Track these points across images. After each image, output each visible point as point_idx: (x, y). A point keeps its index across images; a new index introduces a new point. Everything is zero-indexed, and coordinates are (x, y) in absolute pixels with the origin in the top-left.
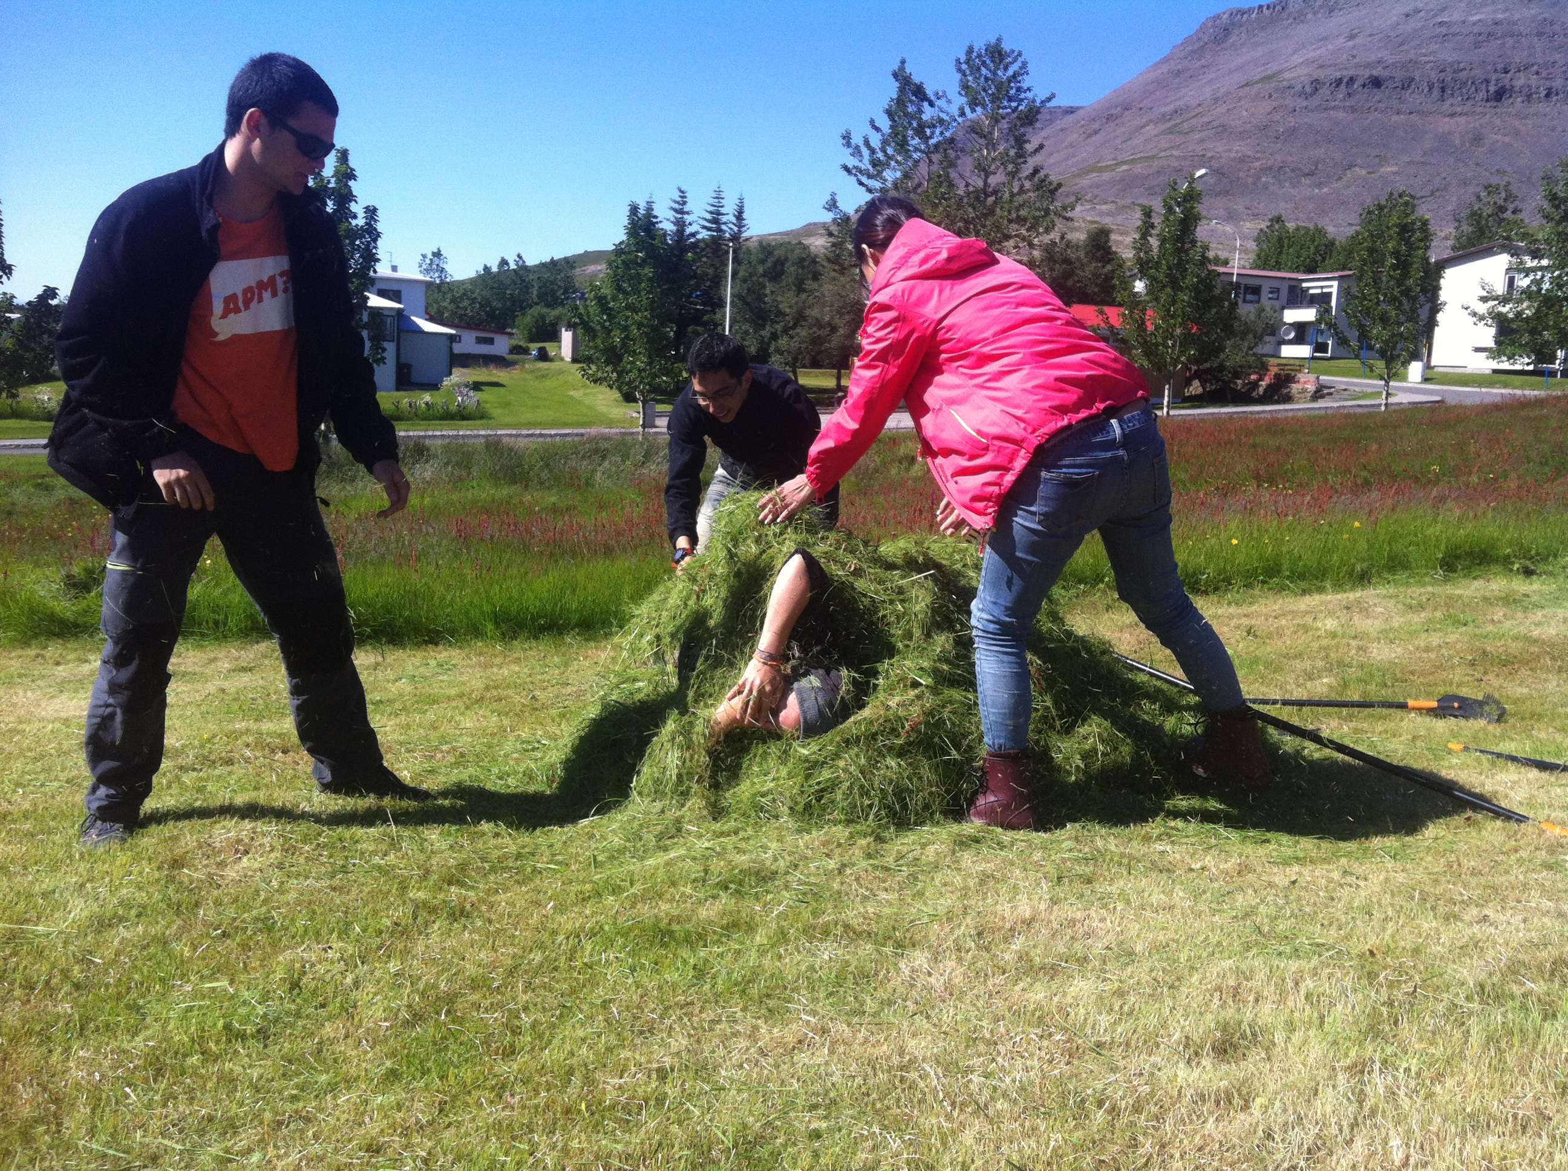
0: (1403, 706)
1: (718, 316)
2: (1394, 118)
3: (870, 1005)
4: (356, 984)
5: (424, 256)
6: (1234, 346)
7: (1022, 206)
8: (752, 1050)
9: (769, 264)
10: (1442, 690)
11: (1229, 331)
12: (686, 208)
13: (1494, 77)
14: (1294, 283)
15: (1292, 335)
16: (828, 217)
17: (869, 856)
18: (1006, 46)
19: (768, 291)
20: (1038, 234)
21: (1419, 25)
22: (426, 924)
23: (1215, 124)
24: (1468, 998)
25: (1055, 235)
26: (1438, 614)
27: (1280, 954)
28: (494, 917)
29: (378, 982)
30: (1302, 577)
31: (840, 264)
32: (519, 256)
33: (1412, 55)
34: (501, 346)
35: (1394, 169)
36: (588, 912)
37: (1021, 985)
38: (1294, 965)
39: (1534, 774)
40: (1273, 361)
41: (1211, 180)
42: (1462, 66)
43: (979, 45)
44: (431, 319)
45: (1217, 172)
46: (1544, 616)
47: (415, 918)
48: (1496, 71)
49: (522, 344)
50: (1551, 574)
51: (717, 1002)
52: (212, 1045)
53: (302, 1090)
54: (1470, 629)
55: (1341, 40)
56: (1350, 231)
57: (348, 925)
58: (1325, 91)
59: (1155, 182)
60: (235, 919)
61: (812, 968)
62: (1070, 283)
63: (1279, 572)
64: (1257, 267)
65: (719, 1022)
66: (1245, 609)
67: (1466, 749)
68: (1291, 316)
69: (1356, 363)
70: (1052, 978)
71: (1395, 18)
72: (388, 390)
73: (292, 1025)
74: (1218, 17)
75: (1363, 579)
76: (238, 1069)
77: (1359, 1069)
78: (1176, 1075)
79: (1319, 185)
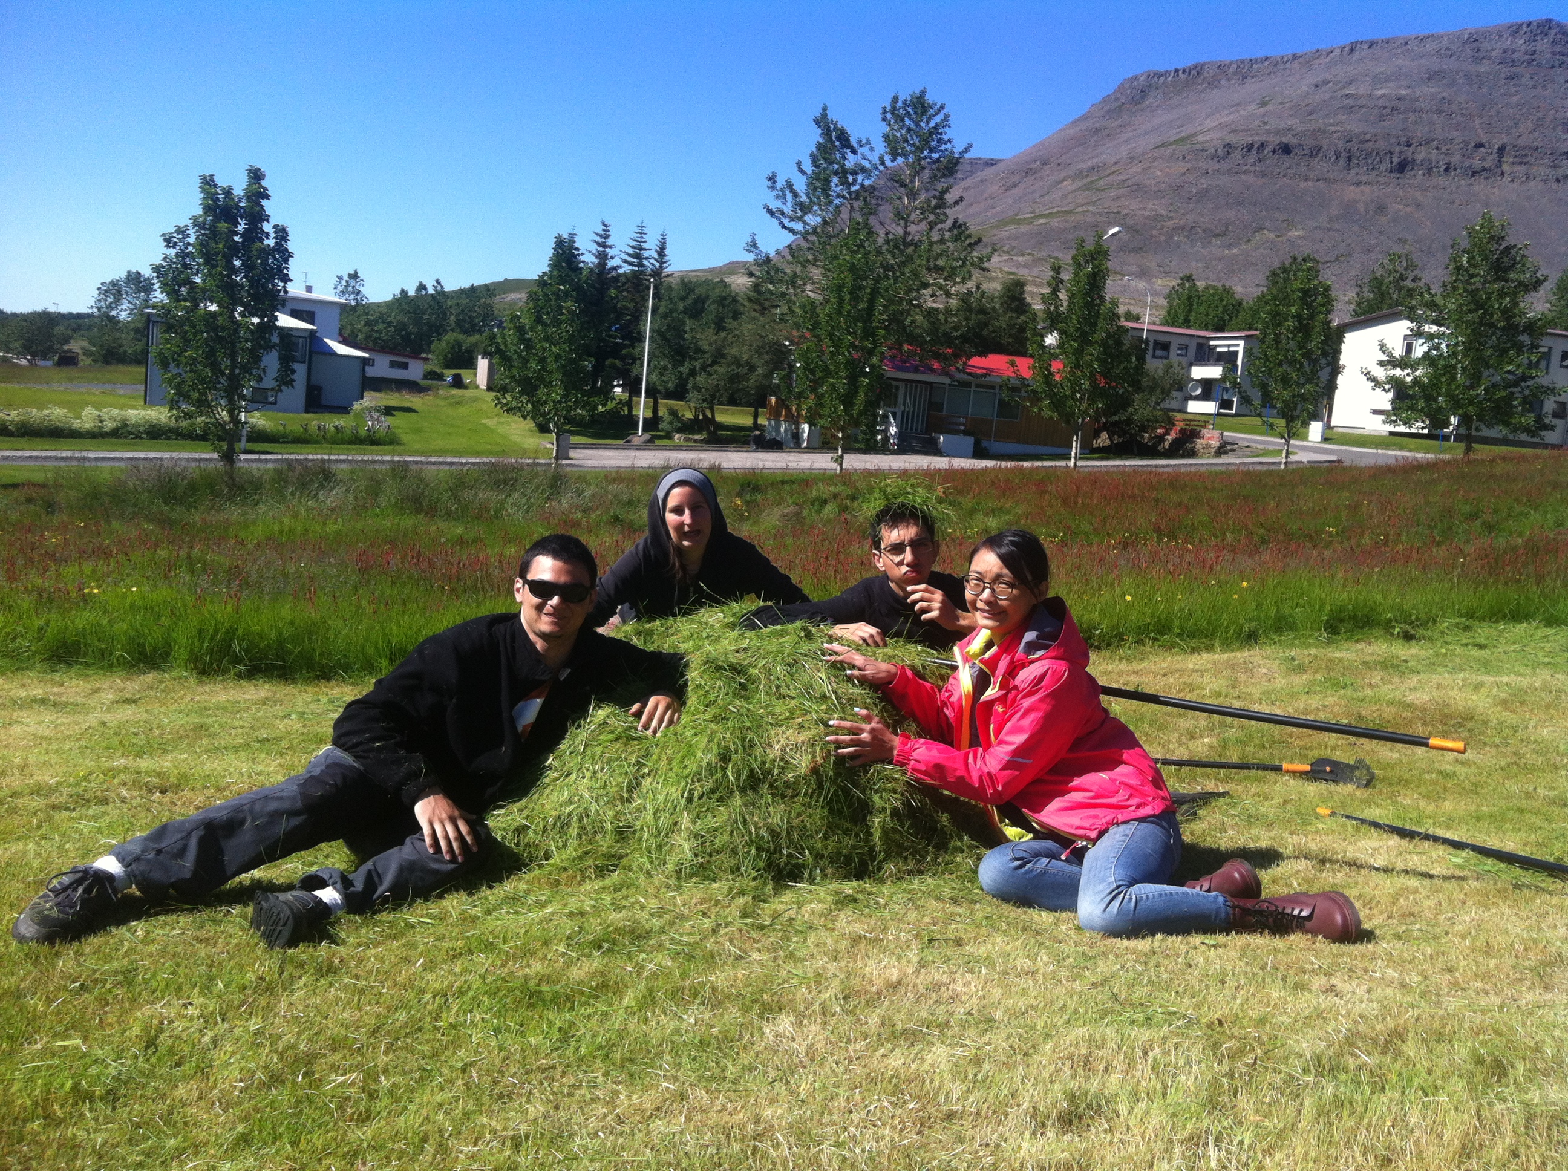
0: (1277, 769)
1: (637, 350)
2: (1303, 184)
3: (731, 1070)
4: (215, 1042)
5: (340, 278)
6: (1143, 401)
7: (939, 256)
8: (610, 1117)
9: (690, 301)
10: (1315, 754)
11: (1138, 387)
12: (609, 242)
13: (1397, 149)
14: (1201, 341)
15: (1199, 391)
16: (750, 257)
17: (745, 915)
18: (930, 98)
19: (687, 328)
20: (955, 283)
21: (1328, 96)
22: (292, 979)
23: (1130, 182)
24: (1305, 1071)
25: (971, 285)
26: (1319, 677)
27: (1133, 1022)
28: (361, 973)
29: (237, 1040)
30: (1192, 635)
31: (761, 304)
32: (438, 281)
33: (1320, 124)
34: (415, 371)
35: (1301, 233)
36: (457, 970)
37: (882, 1051)
38: (1144, 1035)
39: (1394, 841)
40: (1179, 416)
41: (1125, 237)
42: (1368, 137)
43: (905, 95)
44: (345, 342)
45: (1132, 229)
46: (1419, 681)
47: (281, 973)
48: (1399, 144)
49: (438, 370)
50: (1430, 639)
51: (578, 1066)
52: (56, 1107)
53: (148, 1156)
54: (1349, 692)
55: (1253, 106)
56: (1257, 292)
57: (211, 979)
58: (1237, 155)
59: (1071, 237)
60: (95, 971)
61: (677, 1031)
62: (985, 332)
63: (1170, 629)
64: (1166, 323)
65: (580, 1087)
66: (1137, 666)
67: (1333, 814)
68: (1199, 372)
69: (1257, 421)
70: (913, 1044)
71: (1304, 88)
72: (297, 412)
73: (144, 1086)
74: (1136, 78)
75: (1251, 638)
76: (81, 1135)
77: (1196, 1140)
78: (1020, 1147)
79: (1230, 246)
